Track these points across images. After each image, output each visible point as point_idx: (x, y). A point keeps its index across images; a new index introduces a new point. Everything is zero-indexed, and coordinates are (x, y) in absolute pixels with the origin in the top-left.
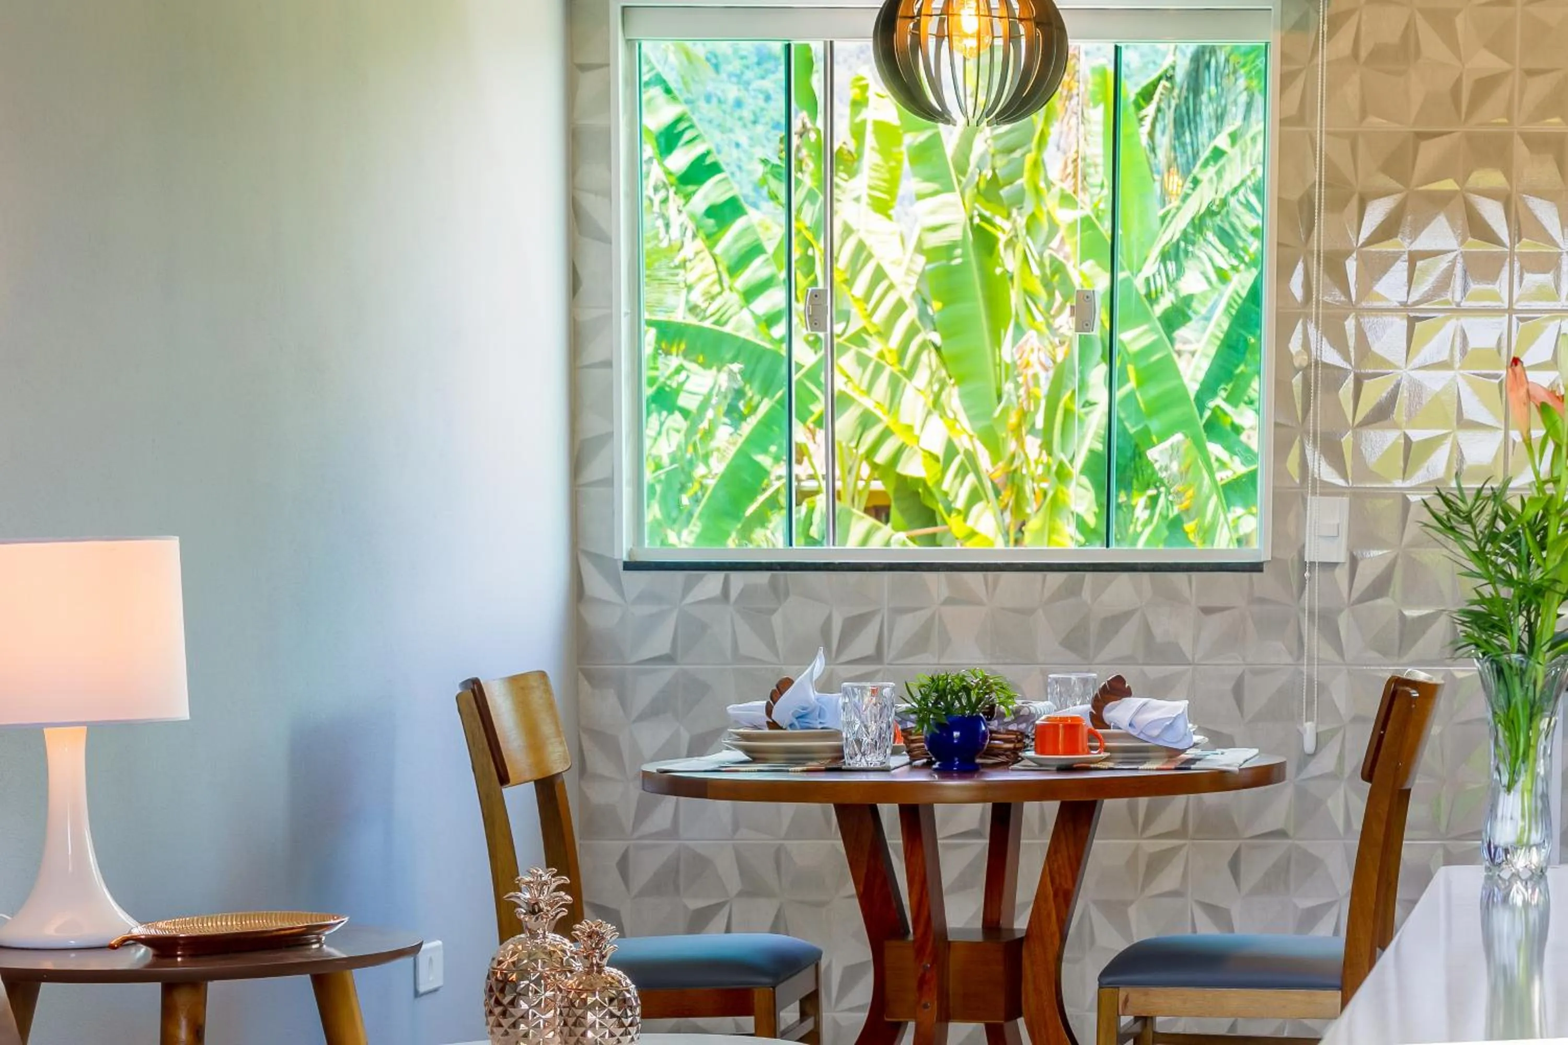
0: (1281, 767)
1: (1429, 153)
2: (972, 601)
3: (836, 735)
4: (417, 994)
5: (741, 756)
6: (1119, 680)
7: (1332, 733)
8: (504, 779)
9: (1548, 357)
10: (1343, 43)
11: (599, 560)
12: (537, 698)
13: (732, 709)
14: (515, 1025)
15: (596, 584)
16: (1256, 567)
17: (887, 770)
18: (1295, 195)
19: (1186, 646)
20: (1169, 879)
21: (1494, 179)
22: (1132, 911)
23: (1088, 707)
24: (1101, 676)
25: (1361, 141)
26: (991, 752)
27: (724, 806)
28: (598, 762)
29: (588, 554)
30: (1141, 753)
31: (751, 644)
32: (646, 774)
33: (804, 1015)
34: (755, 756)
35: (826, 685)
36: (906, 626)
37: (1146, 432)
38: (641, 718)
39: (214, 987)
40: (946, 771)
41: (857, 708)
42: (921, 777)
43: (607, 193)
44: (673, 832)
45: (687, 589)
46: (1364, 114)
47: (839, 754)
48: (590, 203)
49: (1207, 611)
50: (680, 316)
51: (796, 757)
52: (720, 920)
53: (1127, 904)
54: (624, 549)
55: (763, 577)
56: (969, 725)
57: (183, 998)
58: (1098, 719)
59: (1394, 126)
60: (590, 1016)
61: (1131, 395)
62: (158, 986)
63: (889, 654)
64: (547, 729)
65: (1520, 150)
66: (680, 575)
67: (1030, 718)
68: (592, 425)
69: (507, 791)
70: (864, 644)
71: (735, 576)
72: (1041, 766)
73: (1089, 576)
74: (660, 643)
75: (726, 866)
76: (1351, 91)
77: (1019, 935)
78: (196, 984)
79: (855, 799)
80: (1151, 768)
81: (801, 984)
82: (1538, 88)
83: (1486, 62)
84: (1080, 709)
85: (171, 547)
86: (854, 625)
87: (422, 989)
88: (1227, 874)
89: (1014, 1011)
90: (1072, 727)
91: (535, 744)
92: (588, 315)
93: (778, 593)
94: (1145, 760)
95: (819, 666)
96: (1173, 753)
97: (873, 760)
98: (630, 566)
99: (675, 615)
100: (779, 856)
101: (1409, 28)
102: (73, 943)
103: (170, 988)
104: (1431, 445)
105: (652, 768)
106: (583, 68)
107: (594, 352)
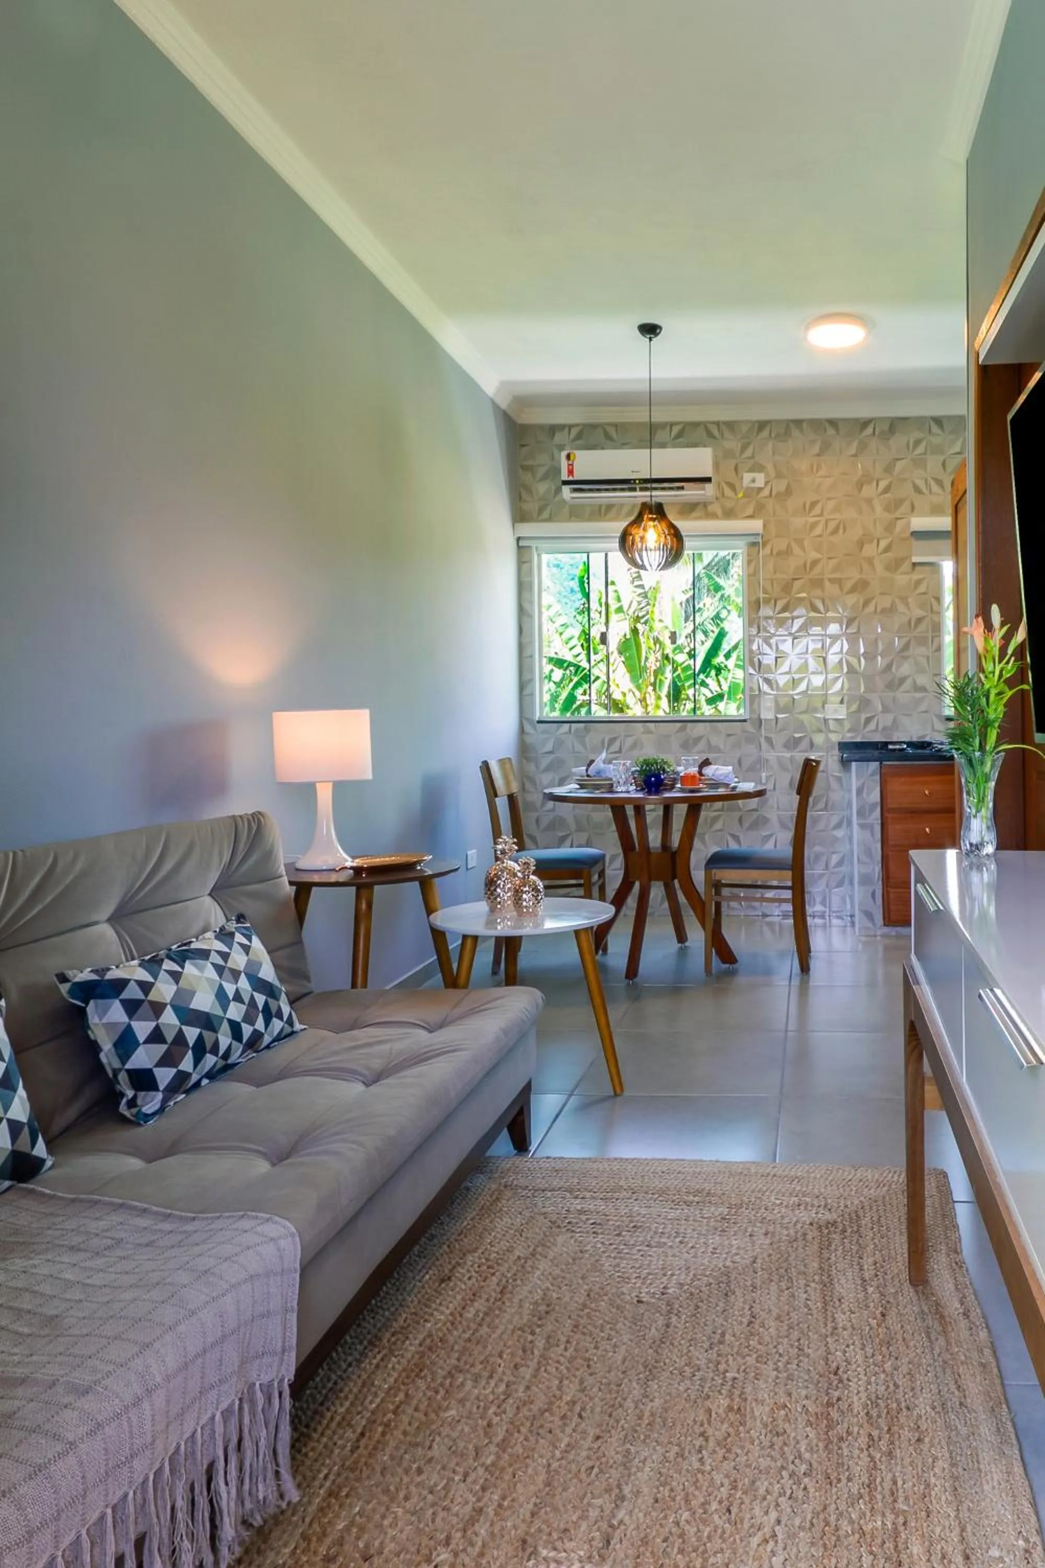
0: (765, 790)
1: (797, 585)
2: (650, 732)
3: (611, 779)
4: (467, 869)
5: (578, 787)
6: (707, 759)
7: (771, 776)
8: (496, 796)
9: (839, 650)
10: (767, 550)
11: (530, 721)
12: (508, 766)
13: (574, 770)
14: (496, 899)
15: (528, 728)
16: (745, 721)
17: (628, 792)
18: (753, 598)
19: (722, 747)
20: (718, 826)
21: (818, 592)
22: (707, 837)
23: (697, 769)
24: (700, 758)
25: (775, 583)
26: (666, 785)
27: (571, 805)
28: (528, 786)
29: (527, 719)
30: (716, 785)
31: (579, 747)
32: (545, 794)
33: (600, 876)
34: (582, 787)
35: (608, 761)
36: (630, 741)
37: (683, 685)
38: (543, 772)
39: (376, 887)
40: (649, 793)
41: (618, 770)
42: (640, 795)
43: (531, 602)
44: (553, 810)
45: (558, 728)
46: (775, 572)
47: (612, 785)
48: (526, 606)
49: (729, 735)
50: (553, 655)
51: (597, 787)
52: (568, 842)
53: (704, 834)
54: (537, 717)
55: (582, 725)
56: (657, 776)
57: (364, 892)
58: (700, 773)
59: (784, 576)
60: (525, 896)
61: (679, 675)
62: (354, 888)
63: (624, 750)
64: (511, 777)
65: (827, 583)
66: (556, 725)
67: (677, 773)
68: (526, 677)
69: (497, 799)
70: (616, 747)
71: (573, 725)
72: (682, 790)
73: (689, 725)
74: (549, 747)
75: (571, 821)
76: (770, 565)
77: (674, 850)
78: (370, 886)
79: (618, 803)
80: (721, 791)
81: (598, 868)
82: (833, 563)
83: (814, 555)
84: (694, 770)
85: (366, 713)
86: (612, 741)
87: (469, 867)
88: (738, 824)
89: (674, 877)
90: (693, 777)
91: (507, 783)
92: (524, 641)
93: (587, 730)
94: (718, 788)
95: (604, 755)
96: (727, 785)
97: (623, 788)
98: (540, 722)
99: (552, 740)
100: (588, 817)
101: (789, 546)
102: (325, 868)
103: (359, 887)
104: (802, 679)
105: (547, 791)
106: (524, 562)
107: (527, 653)
